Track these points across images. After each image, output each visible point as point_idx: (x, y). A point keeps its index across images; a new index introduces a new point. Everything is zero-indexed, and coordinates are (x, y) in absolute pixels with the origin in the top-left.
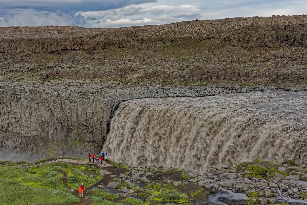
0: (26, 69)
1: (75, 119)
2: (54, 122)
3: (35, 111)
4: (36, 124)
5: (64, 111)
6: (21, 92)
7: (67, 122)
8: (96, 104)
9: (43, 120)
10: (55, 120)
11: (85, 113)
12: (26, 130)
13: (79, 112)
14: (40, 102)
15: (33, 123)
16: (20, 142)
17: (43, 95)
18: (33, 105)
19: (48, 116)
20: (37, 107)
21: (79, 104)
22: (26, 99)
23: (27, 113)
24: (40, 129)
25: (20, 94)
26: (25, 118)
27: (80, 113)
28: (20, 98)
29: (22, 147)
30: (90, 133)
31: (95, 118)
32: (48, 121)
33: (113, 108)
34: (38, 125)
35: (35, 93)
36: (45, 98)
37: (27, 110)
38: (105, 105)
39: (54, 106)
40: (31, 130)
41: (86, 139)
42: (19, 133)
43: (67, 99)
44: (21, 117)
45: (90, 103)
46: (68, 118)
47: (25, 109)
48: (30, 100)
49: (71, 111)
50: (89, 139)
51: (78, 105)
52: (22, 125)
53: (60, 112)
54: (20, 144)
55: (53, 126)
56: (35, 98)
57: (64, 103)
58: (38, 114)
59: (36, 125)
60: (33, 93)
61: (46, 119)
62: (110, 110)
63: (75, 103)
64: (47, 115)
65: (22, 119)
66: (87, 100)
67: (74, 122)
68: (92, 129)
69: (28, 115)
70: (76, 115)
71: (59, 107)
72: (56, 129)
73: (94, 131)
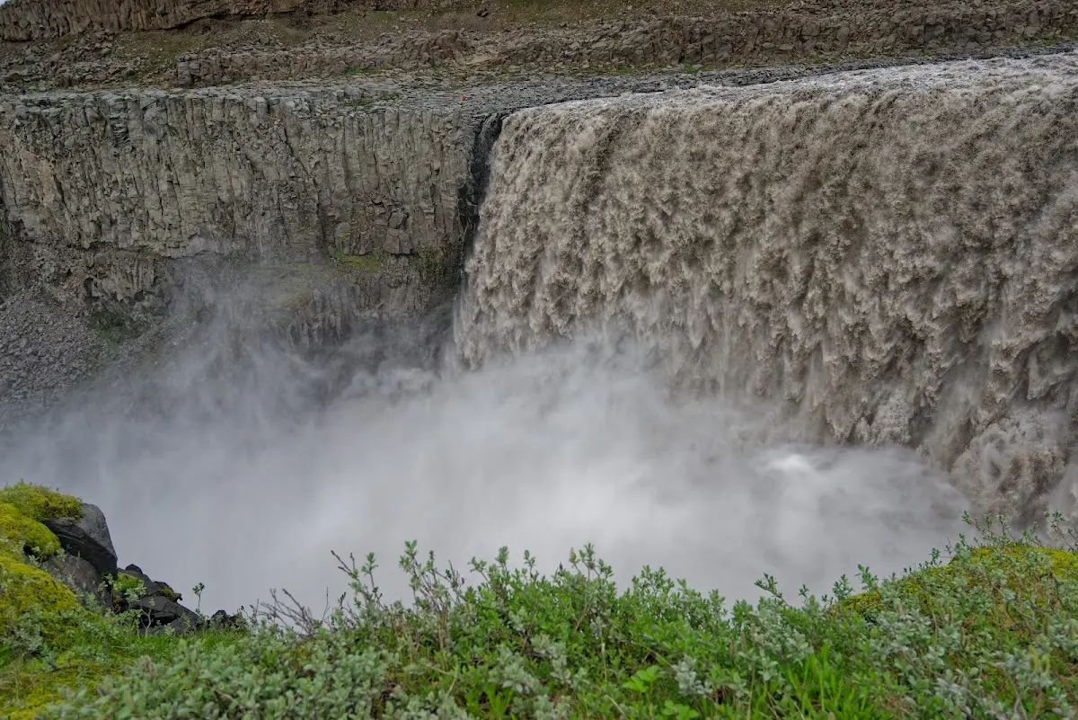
0: (114, 74)
1: (341, 185)
2: (272, 200)
3: (188, 171)
4: (197, 214)
5: (298, 160)
6: (125, 109)
7: (316, 197)
8: (410, 131)
9: (225, 197)
10: (274, 191)
11: (373, 162)
12: (164, 239)
13: (350, 160)
14: (203, 138)
15: (188, 212)
16: (152, 277)
17: (210, 111)
18: (179, 151)
19: (244, 183)
20: (193, 156)
21: (348, 132)
22: (151, 131)
23: (161, 182)
24: (218, 229)
25: (122, 115)
26: (155, 197)
27: (354, 164)
28: (127, 132)
29: (161, 291)
30: (397, 228)
31: (412, 178)
32: (246, 197)
33: (482, 136)
34: (208, 215)
35: (180, 109)
36: (221, 123)
37: (159, 170)
38: (449, 126)
39: (259, 145)
40: (185, 237)
41: (387, 248)
42: (142, 249)
43: (306, 116)
44: (141, 196)
45: (388, 129)
46: (319, 181)
47: (150, 168)
48: (165, 134)
49: (326, 158)
50: (397, 247)
51: (347, 138)
52: (150, 222)
53: (285, 164)
54: (154, 284)
55: (268, 213)
56: (183, 127)
57: (299, 133)
58: (200, 179)
59: (199, 217)
60: (173, 108)
61: (237, 193)
62: (469, 145)
63: (337, 129)
64: (237, 177)
65: (148, 204)
66: (376, 118)
67: (339, 196)
68: (402, 215)
69: (164, 187)
70: (343, 172)
71: (281, 147)
72: (282, 220)
73: (410, 220)
